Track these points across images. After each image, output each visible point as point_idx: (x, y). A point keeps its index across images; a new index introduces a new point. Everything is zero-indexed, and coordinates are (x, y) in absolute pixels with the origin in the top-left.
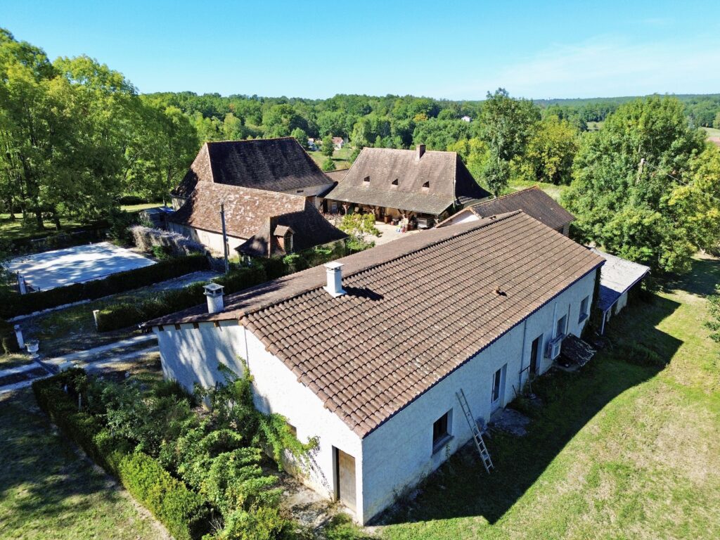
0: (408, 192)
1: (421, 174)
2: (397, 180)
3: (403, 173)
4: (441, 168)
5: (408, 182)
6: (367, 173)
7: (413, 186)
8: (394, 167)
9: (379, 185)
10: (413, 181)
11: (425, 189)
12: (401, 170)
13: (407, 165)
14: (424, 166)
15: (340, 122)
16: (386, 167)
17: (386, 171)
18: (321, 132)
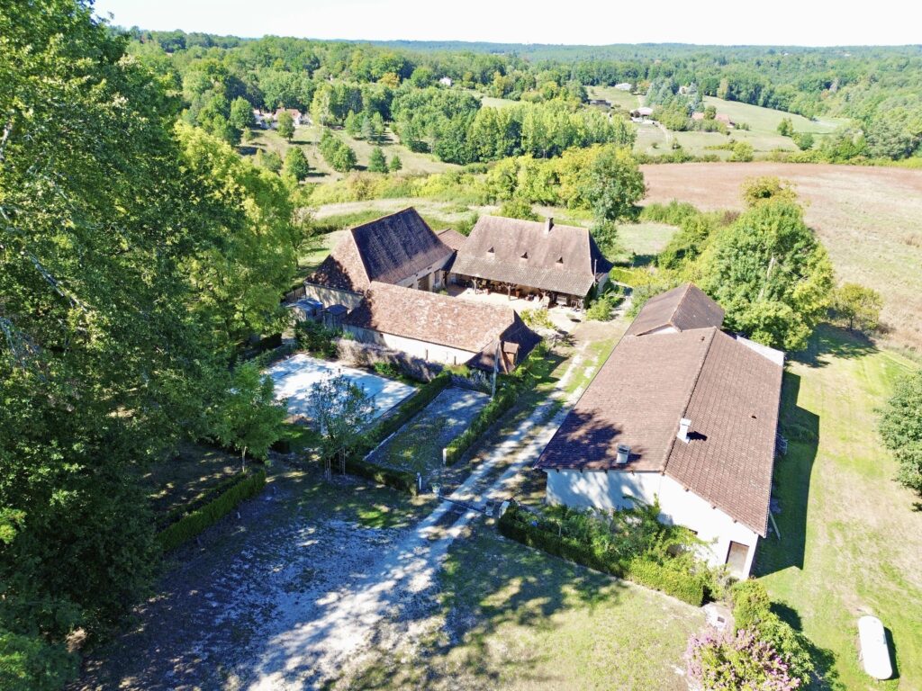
1: (552, 249)
2: (526, 254)
3: (532, 245)
4: (573, 244)
5: (540, 255)
6: (489, 243)
7: (545, 261)
9: (506, 257)
10: (544, 256)
11: (559, 265)
12: (529, 243)
13: (534, 240)
14: (555, 240)
15: (293, 88)
16: (511, 238)
17: (513, 242)
18: (268, 101)
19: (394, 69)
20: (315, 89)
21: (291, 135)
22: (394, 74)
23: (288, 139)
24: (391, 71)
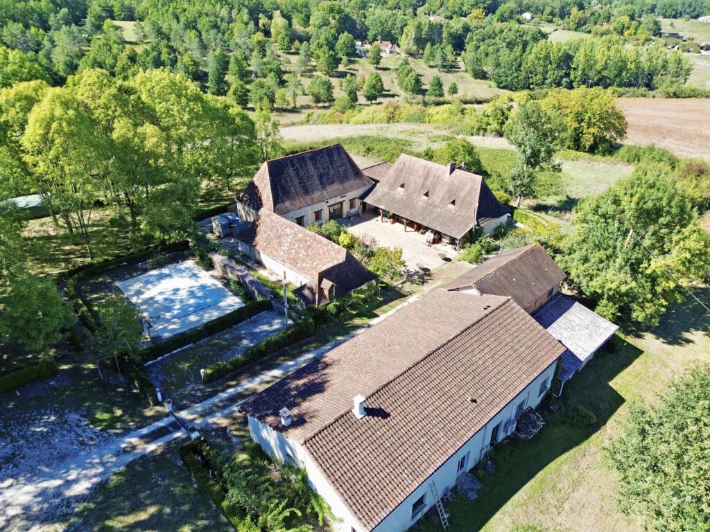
0: (436, 207)
1: (449, 191)
2: (428, 192)
3: (434, 185)
4: (467, 189)
5: (438, 196)
6: (402, 179)
7: (441, 201)
8: (426, 179)
9: (412, 194)
10: (442, 196)
11: (451, 206)
12: (432, 183)
13: (437, 179)
14: (452, 183)
15: (390, 24)
16: (420, 177)
17: (420, 181)
19: (482, 6)
20: (406, 25)
21: (378, 63)
22: (481, 10)
23: (375, 65)
24: (479, 8)
